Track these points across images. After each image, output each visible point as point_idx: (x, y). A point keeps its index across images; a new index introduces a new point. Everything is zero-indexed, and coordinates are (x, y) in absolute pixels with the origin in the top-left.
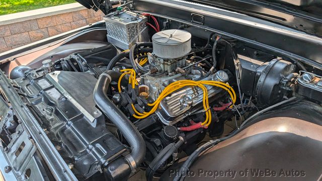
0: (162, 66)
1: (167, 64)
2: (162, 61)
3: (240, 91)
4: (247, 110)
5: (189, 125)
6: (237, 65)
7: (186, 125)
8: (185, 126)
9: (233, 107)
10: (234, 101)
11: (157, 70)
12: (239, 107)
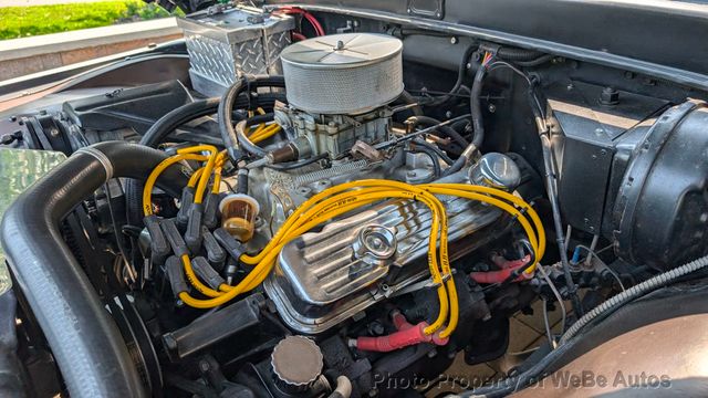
0: (310, 138)
1: (325, 132)
2: (310, 122)
3: (557, 216)
4: (582, 281)
5: (389, 330)
6: (548, 133)
7: (379, 329)
8: (376, 335)
9: (537, 271)
10: (539, 252)
11: (296, 151)
12: (557, 274)
